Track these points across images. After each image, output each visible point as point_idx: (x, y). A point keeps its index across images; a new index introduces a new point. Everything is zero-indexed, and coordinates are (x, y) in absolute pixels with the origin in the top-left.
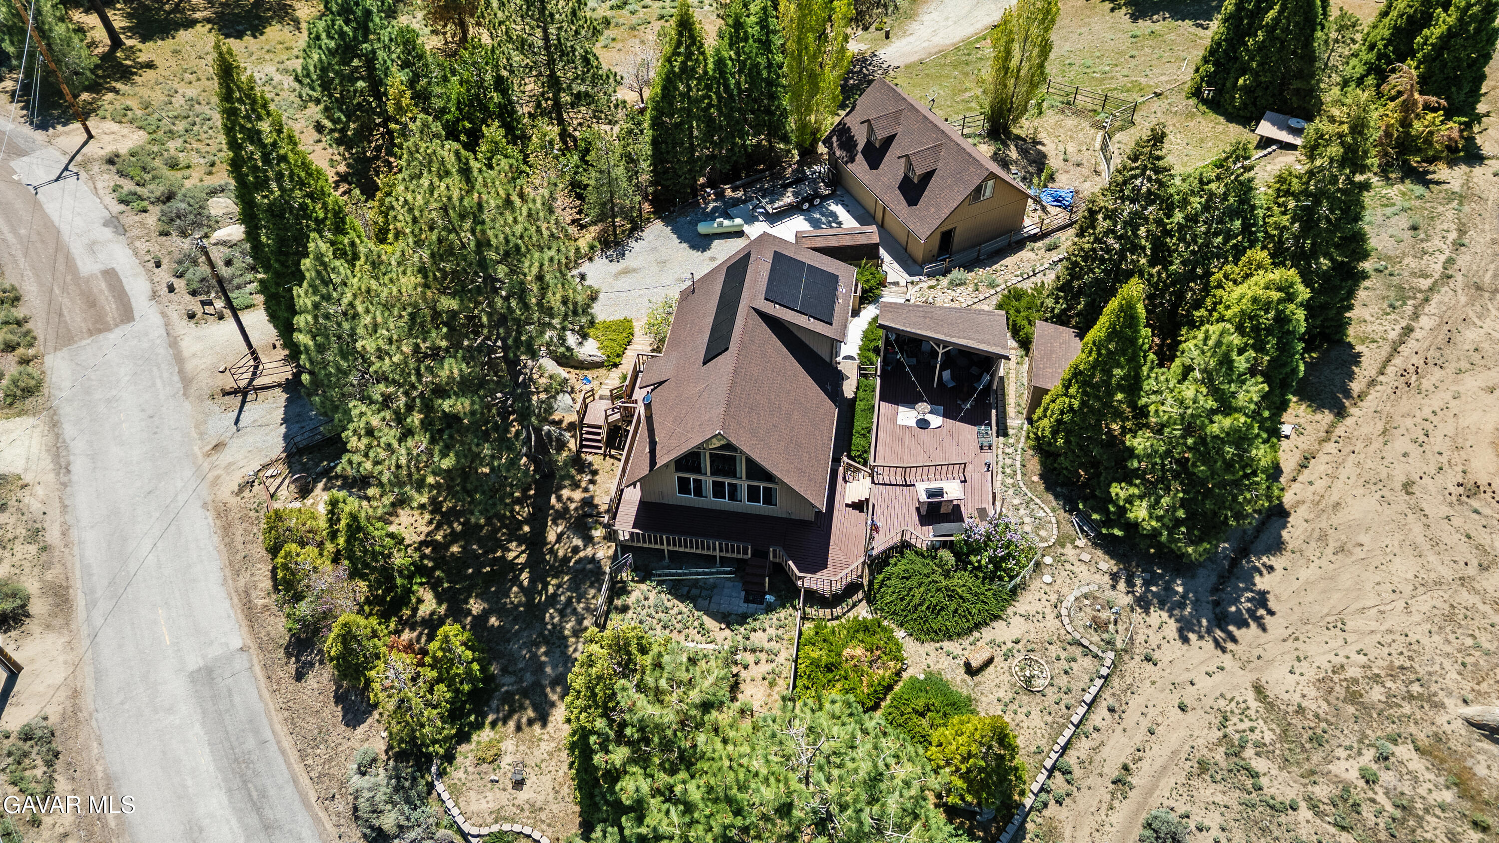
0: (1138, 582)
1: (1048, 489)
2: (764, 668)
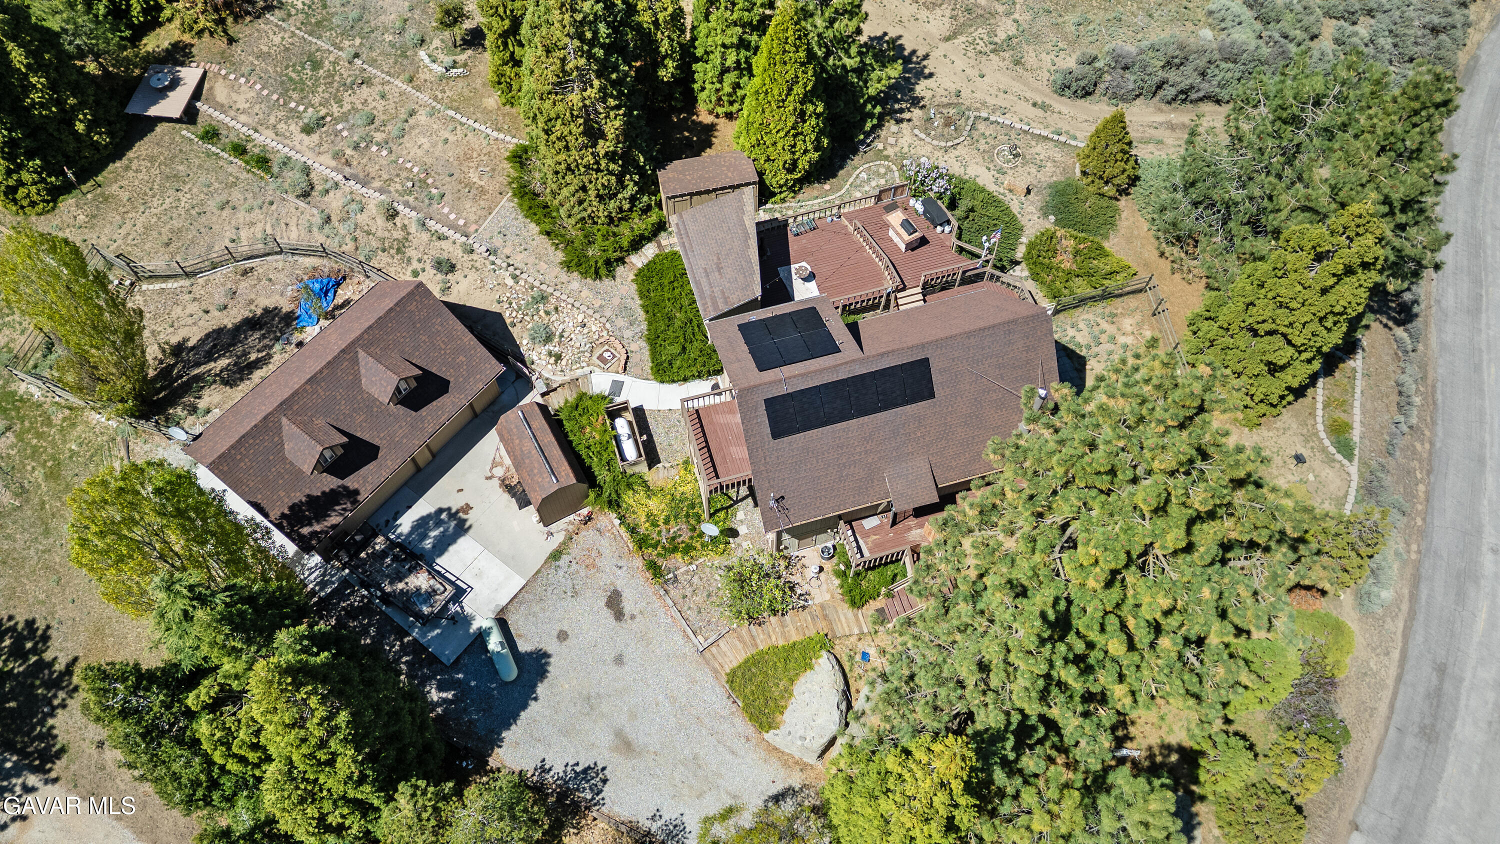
0: (897, 106)
1: (834, 176)
2: (1104, 325)
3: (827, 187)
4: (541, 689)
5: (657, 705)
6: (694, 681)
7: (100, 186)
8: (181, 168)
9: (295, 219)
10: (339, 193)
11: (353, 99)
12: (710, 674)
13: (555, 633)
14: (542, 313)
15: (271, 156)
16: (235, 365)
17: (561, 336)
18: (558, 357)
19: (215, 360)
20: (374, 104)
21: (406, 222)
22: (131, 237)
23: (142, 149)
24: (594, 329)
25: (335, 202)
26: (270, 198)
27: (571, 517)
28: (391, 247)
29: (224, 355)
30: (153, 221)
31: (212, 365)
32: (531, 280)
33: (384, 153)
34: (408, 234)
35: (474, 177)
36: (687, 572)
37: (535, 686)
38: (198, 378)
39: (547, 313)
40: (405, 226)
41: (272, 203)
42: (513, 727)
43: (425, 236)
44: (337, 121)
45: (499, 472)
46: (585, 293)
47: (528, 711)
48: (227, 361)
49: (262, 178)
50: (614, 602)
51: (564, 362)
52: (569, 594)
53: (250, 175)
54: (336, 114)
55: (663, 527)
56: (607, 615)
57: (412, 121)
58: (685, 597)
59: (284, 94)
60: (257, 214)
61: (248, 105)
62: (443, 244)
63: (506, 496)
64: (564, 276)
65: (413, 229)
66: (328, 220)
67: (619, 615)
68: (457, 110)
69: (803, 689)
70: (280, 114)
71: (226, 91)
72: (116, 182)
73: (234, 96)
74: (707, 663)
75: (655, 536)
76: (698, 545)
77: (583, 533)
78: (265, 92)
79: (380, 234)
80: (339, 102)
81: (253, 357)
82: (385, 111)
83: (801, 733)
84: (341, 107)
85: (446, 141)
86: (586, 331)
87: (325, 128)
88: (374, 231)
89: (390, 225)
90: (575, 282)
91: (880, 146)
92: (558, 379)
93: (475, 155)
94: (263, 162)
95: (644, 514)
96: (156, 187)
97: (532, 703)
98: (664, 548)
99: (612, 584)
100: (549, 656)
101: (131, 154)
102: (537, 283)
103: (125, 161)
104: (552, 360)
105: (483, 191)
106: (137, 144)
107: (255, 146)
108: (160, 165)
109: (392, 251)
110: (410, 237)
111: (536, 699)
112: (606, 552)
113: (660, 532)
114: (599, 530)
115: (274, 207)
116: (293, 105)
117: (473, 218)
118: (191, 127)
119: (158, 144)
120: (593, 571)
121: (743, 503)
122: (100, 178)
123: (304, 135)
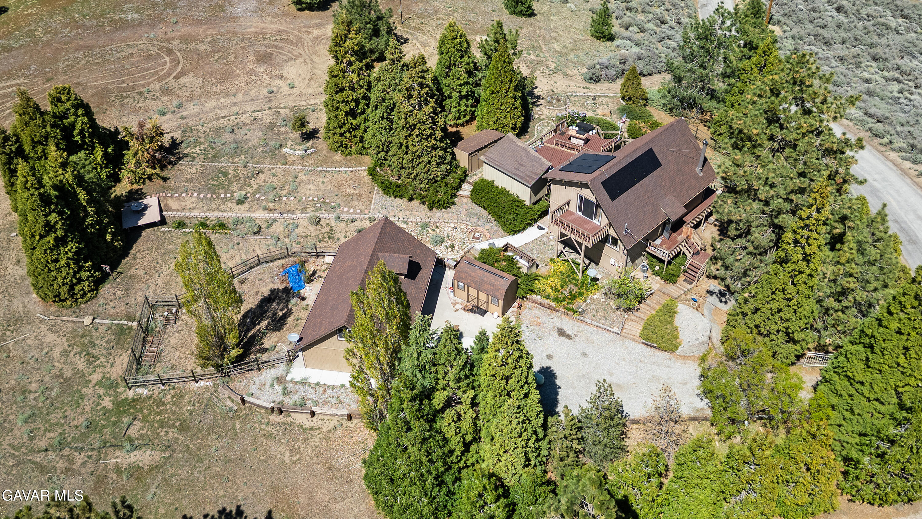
1: (527, 132)
3: (527, 137)
4: (558, 382)
5: (618, 364)
6: (627, 347)
7: (121, 273)
8: (171, 247)
9: (257, 247)
10: (278, 224)
11: (256, 182)
12: (631, 341)
13: (545, 357)
14: (430, 231)
15: (225, 222)
16: (272, 321)
17: (448, 236)
18: (452, 247)
19: (259, 324)
20: (270, 180)
21: (328, 222)
22: (158, 291)
23: (138, 247)
24: (462, 227)
25: (278, 229)
26: (236, 242)
27: (511, 309)
28: (324, 238)
29: (262, 320)
30: (168, 277)
31: (258, 327)
32: (414, 220)
33: (292, 198)
34: (332, 227)
35: (352, 191)
36: (587, 305)
37: (555, 382)
38: (254, 336)
39: (433, 230)
40: (328, 224)
41: (238, 244)
42: (559, 405)
43: (343, 224)
44: (254, 194)
45: (459, 306)
46: (446, 216)
47: (560, 394)
48: (266, 322)
49: (226, 234)
50: (561, 332)
51: (457, 247)
52: (538, 339)
53: (217, 235)
54: (251, 192)
55: (562, 290)
56: (563, 339)
57: (298, 180)
58: (594, 316)
59: (213, 192)
60: (232, 252)
61: (194, 205)
62: (355, 223)
63: (472, 314)
64: (430, 214)
65: (333, 223)
66: (278, 240)
67: (569, 337)
68: (321, 166)
69: (681, 321)
70: (218, 202)
71: (176, 203)
72: (131, 268)
73: (183, 204)
74: (626, 337)
75: (560, 296)
76: (584, 291)
77: (523, 313)
78: (202, 195)
79: (314, 234)
80: (250, 185)
81: (280, 314)
82: (279, 181)
83: (695, 337)
84: (252, 187)
85: (323, 182)
86: (459, 229)
87: (249, 199)
88: (309, 234)
89: (318, 227)
90: (437, 214)
91: (537, 116)
92: (458, 257)
93: (344, 182)
94: (222, 225)
95: (549, 288)
96: (160, 261)
97: (559, 390)
98: (569, 299)
99: (555, 327)
100: (550, 368)
101: (133, 251)
102: (419, 220)
103: (131, 256)
104: (450, 249)
105: (360, 195)
106: (134, 245)
107: (211, 221)
108: (156, 250)
109: (325, 240)
110: (334, 228)
111: (560, 388)
112: (540, 315)
113: (562, 293)
114: (529, 309)
115: (241, 245)
116: (222, 196)
117: (363, 208)
118: (165, 226)
119: (148, 241)
120: (541, 325)
121: (590, 266)
122: (119, 270)
123: (239, 206)
